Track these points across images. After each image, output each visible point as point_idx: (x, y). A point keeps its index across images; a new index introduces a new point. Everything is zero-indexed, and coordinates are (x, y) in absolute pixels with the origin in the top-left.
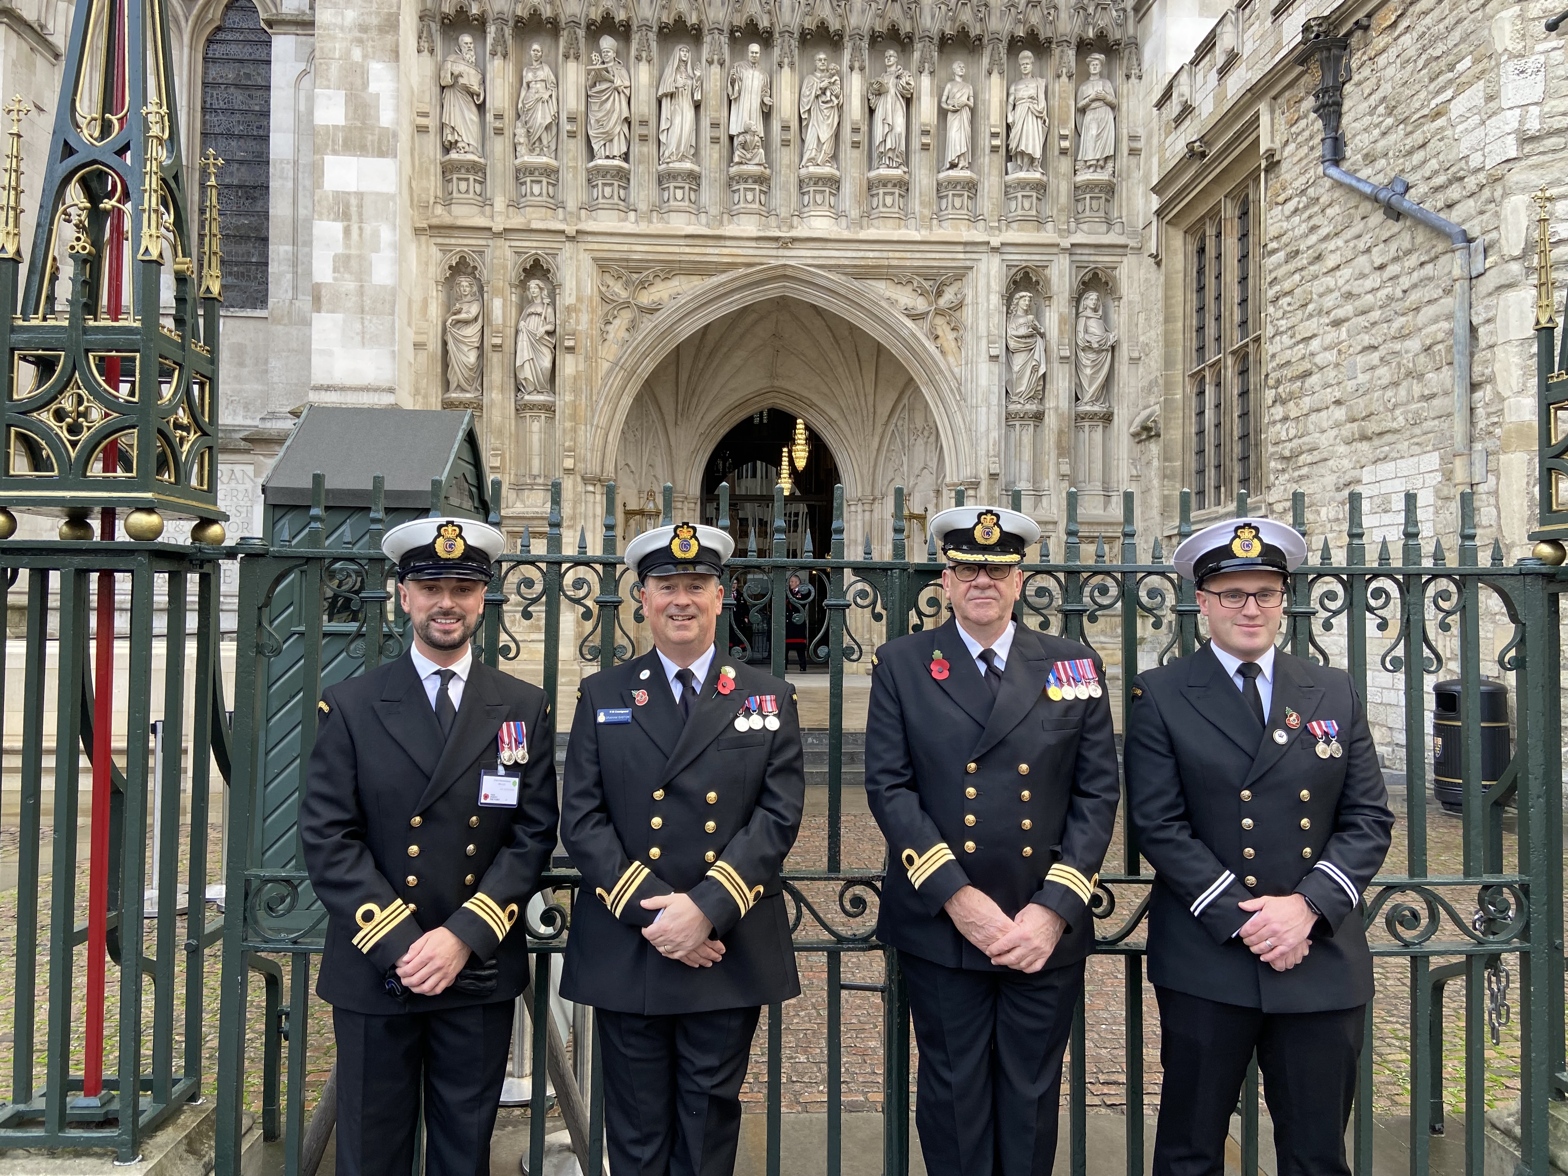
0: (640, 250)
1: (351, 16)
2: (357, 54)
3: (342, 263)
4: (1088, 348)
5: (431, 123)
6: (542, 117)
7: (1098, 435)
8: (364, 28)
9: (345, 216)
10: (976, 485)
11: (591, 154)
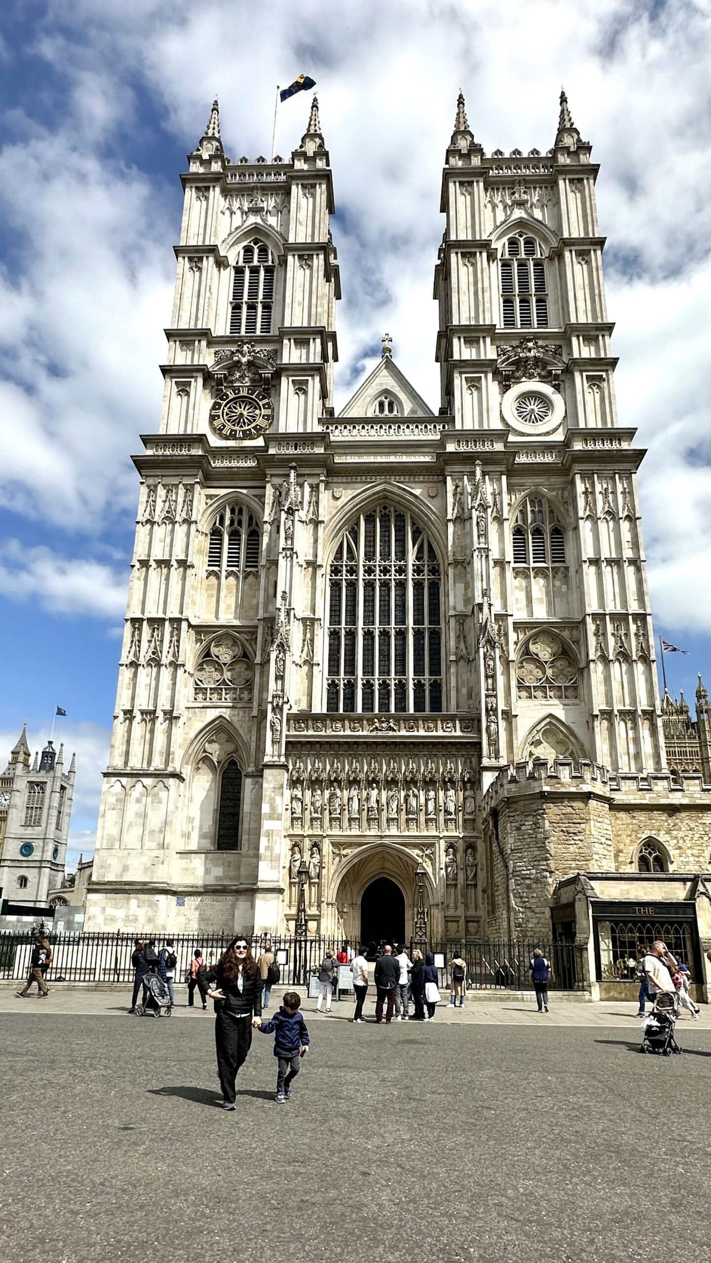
0: (344, 840)
1: (272, 785)
2: (273, 795)
3: (267, 848)
4: (468, 866)
5: (289, 807)
6: (318, 804)
7: (473, 890)
8: (275, 788)
9: (269, 836)
10: (438, 905)
11: (330, 814)
